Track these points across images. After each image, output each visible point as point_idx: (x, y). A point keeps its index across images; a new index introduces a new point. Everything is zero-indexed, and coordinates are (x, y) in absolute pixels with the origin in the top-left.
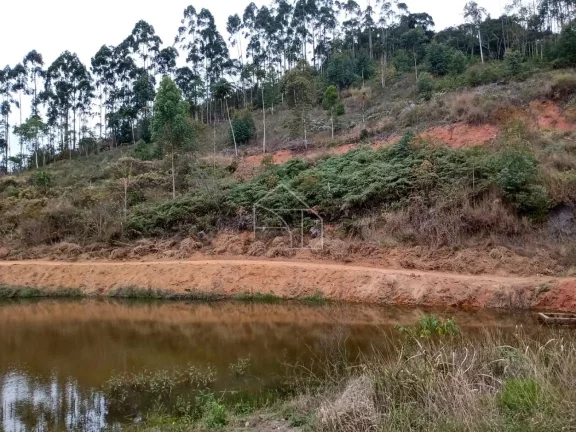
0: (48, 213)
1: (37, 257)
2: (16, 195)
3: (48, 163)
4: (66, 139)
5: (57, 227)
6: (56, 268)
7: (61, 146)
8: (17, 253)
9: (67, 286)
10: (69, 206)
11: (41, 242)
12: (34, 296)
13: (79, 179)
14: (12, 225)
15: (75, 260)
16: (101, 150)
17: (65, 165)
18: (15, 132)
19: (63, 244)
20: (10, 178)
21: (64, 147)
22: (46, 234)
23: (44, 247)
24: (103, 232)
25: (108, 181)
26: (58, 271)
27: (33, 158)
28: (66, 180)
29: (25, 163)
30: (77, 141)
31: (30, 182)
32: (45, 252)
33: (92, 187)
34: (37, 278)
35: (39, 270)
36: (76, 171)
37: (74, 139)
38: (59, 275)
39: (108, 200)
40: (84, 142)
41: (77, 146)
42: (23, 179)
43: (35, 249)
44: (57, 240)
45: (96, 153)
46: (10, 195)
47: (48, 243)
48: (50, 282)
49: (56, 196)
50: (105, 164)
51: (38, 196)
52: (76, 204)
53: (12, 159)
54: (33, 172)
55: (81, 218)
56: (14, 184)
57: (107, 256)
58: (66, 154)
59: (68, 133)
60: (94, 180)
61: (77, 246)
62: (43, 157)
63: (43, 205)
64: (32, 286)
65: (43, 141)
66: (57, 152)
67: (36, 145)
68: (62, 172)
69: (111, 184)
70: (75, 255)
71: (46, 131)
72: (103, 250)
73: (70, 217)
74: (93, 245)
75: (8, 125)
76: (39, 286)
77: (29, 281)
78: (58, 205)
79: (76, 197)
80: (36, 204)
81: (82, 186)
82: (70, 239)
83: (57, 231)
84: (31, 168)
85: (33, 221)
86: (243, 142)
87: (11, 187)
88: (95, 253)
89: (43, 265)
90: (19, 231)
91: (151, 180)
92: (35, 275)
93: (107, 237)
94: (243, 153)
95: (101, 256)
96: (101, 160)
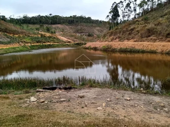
0: (147, 29)
1: (144, 41)
2: (139, 24)
3: (147, 14)
4: (153, 5)
5: (149, 32)
6: (149, 44)
7: (151, 8)
8: (139, 40)
9: (152, 49)
10: (153, 26)
11: (145, 37)
12: (143, 52)
13: (157, 17)
14: (138, 32)
15: (154, 42)
16: (164, 6)
17: (152, 13)
18: (138, 6)
19: (151, 37)
20: (137, 19)
21: (152, 8)
22: (147, 35)
23: (146, 38)
24: (164, 33)
25: (166, 16)
26: (150, 45)
27: (143, 13)
28: (152, 18)
29: (140, 15)
30: (156, 5)
31: (142, 20)
32: (146, 40)
33: (161, 19)
34: (144, 47)
35: (145, 45)
36: (156, 15)
37: (155, 5)
38: (150, 46)
39: (166, 22)
40: (159, 4)
41: (156, 7)
42: (140, 19)
43: (143, 39)
44: (149, 36)
45: (162, 8)
46: (137, 24)
47: (147, 37)
48: (148, 48)
49: (149, 23)
50: (166, 10)
51: (144, 24)
52: (155, 25)
53: (137, 14)
54: (143, 17)
55: (157, 29)
57: (165, 41)
58: (152, 10)
59: (153, 3)
60: (161, 17)
61: (155, 38)
62: (146, 12)
63: (146, 26)
64: (143, 49)
65: (146, 7)
66: (150, 10)
67: (143, 9)
68: (151, 16)
69: (168, 17)
70: (155, 41)
71: (146, 4)
72: (164, 39)
73: (153, 29)
74: (160, 37)
75: (136, 4)
76: (144, 49)
77: (142, 48)
78: (149, 26)
79: (156, 23)
80: (144, 26)
81: (157, 19)
82: (154, 35)
83: (149, 34)
84: (142, 16)
85: (143, 31)
87: (137, 22)
88: (161, 40)
89: (146, 43)
90: (139, 34)
92: (143, 46)
93: (165, 35)
95: (163, 41)
96: (164, 9)
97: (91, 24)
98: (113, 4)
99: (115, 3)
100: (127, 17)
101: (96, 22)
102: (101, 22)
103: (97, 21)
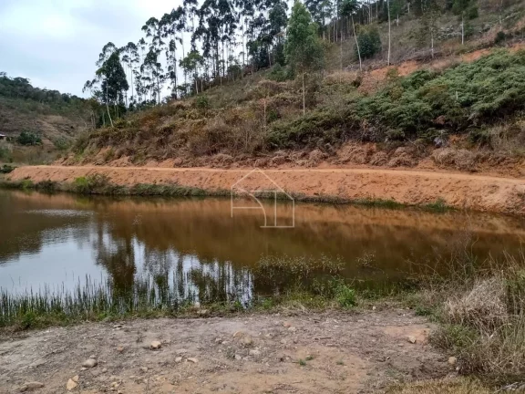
0: (207, 131)
1: (201, 166)
2: (185, 117)
3: (205, 90)
4: (218, 68)
5: (214, 142)
6: (216, 174)
7: (214, 74)
8: (187, 162)
9: (224, 188)
10: (223, 124)
11: (204, 153)
12: (201, 195)
13: (229, 101)
14: (183, 140)
15: (228, 168)
16: (245, 75)
17: (217, 90)
18: (180, 65)
19: (220, 155)
20: (179, 103)
21: (216, 75)
22: (207, 147)
23: (206, 157)
24: (248, 146)
25: (251, 102)
26: (217, 176)
27: (194, 86)
28: (219, 104)
29: (189, 91)
30: (226, 69)
31: (193, 105)
32: (207, 161)
33: (239, 108)
34: (203, 181)
35: (203, 175)
36: (226, 95)
37: (224, 68)
38: (217, 179)
39: (252, 118)
40: (231, 69)
41: (226, 74)
42: (188, 104)
43: (200, 158)
44: (215, 152)
45: (240, 78)
46: (180, 117)
47: (209, 154)
48: (212, 185)
49: (213, 116)
50: (248, 87)
51: (200, 117)
52: (227, 122)
53: (180, 87)
54: (195, 97)
55: (232, 134)
56: (183, 108)
57: (252, 165)
58: (218, 81)
59: (218, 63)
60: (240, 102)
61: (230, 157)
62: (200, 85)
63: (204, 123)
64: (199, 187)
65: (201, 71)
66: (211, 80)
67: (195, 76)
68: (216, 96)
69: (253, 105)
70: (228, 164)
71: (202, 63)
72: (249, 160)
73: (224, 133)
74: (242, 156)
75: (175, 60)
76: (204, 188)
77: (197, 183)
78: (215, 124)
79: (229, 117)
80: (199, 123)
81: (231, 107)
82: (225, 150)
83: (214, 145)
84: (193, 94)
85: (197, 137)
86: (368, 57)
87: (181, 110)
88: (244, 163)
89: (206, 171)
90: (188, 145)
91: (285, 99)
92: (201, 179)
93: (252, 149)
94: (367, 68)
95: (247, 165)
96: (245, 84)
97: (29, 103)
98: (105, 49)
99: (110, 44)
100: (150, 92)
101: (50, 98)
102: (65, 98)
103: (53, 94)
